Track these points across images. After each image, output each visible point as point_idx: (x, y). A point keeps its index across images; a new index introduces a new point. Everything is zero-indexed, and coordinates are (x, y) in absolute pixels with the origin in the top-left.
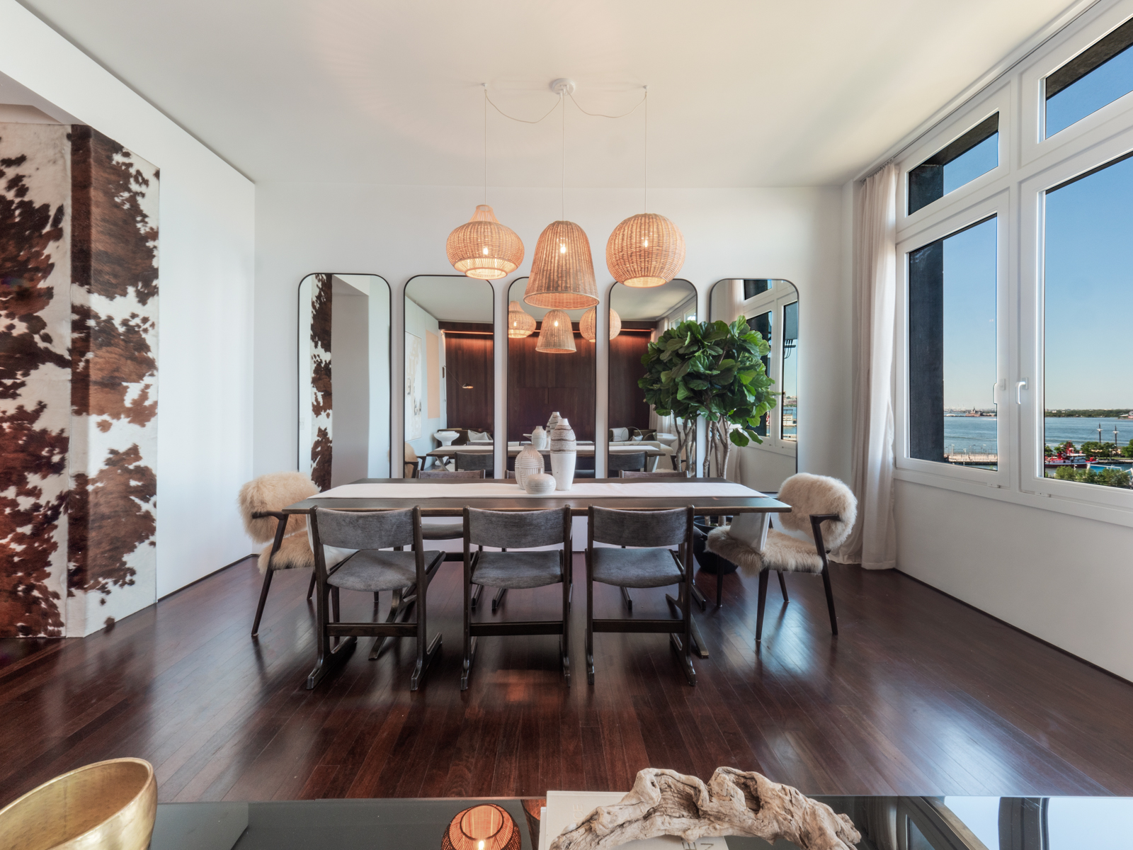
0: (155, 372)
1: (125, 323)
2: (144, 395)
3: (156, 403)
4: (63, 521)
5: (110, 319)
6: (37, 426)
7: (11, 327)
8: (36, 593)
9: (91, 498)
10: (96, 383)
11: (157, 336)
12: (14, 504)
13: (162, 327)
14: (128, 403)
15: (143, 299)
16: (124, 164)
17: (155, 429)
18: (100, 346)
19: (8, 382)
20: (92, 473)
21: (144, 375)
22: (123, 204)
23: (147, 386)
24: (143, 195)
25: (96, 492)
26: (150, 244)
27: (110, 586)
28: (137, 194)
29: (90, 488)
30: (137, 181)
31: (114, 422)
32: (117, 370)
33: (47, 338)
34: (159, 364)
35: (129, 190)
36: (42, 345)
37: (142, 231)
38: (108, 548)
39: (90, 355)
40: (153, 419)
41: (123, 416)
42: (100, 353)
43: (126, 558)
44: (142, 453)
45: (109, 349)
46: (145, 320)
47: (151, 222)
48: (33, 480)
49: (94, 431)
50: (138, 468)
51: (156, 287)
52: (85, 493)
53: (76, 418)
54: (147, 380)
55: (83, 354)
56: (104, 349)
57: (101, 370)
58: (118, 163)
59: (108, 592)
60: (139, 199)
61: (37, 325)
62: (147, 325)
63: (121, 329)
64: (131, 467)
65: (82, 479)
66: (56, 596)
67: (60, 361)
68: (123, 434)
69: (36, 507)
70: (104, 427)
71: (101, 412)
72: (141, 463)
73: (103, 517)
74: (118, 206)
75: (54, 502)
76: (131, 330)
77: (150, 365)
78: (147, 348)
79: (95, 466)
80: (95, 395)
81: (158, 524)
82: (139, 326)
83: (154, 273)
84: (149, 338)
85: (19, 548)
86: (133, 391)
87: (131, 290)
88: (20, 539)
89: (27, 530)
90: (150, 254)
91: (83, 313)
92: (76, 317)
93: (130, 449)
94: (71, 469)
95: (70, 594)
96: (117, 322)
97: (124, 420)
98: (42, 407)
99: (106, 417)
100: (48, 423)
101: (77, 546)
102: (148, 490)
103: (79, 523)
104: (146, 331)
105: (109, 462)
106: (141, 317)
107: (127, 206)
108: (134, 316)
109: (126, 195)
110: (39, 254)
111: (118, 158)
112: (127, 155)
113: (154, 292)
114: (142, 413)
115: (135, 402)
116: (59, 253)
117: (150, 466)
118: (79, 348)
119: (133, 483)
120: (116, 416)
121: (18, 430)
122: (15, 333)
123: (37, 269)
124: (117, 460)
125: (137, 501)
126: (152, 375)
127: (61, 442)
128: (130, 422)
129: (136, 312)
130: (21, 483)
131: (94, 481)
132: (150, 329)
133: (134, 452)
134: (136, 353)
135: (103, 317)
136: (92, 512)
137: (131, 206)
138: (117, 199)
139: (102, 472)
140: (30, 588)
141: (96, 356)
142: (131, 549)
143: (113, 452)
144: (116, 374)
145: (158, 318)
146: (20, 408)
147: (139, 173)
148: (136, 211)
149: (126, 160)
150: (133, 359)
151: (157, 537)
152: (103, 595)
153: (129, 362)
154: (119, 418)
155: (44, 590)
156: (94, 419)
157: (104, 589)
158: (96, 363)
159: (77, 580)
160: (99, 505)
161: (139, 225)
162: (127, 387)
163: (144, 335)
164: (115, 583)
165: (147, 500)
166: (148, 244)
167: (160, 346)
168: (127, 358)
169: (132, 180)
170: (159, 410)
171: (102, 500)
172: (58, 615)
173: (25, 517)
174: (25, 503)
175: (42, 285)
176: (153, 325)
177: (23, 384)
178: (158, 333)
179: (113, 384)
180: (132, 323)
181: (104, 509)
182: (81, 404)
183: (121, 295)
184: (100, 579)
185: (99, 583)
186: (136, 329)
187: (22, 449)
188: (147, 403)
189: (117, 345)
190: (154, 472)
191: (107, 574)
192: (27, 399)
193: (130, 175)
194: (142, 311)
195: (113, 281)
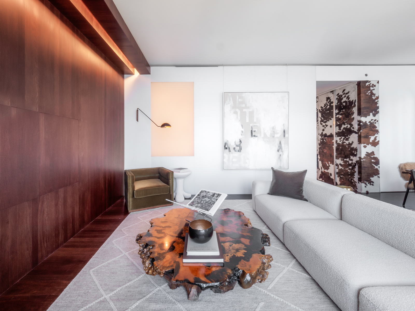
0: (378, 133)
1: (370, 122)
2: (375, 139)
3: (379, 141)
4: (357, 167)
5: (366, 122)
6: (352, 146)
7: (347, 126)
8: (352, 181)
9: (362, 162)
10: (363, 137)
11: (379, 124)
12: (348, 162)
13: (380, 122)
14: (371, 141)
15: (374, 115)
16: (369, 84)
17: (379, 148)
18: (364, 129)
19: (347, 137)
20: (362, 157)
21: (375, 134)
22: (369, 94)
23: (376, 137)
24: (374, 89)
25: (363, 161)
26: (376, 101)
27: (367, 184)
28: (372, 90)
29: (362, 160)
30: (372, 87)
31: (367, 146)
32: (368, 133)
33: (353, 128)
34: (379, 131)
35: (370, 90)
36: (352, 129)
37: (374, 99)
38: (366, 175)
39: (361, 131)
40: (378, 145)
41: (369, 144)
42: (363, 130)
43: (371, 178)
44: (375, 153)
45: (366, 129)
46: (375, 120)
47: (376, 95)
48: (352, 157)
49: (362, 148)
50: (374, 157)
51: (378, 111)
52: (361, 161)
53: (359, 145)
54: (376, 135)
55: (360, 131)
56: (365, 129)
57: (364, 134)
58: (367, 85)
59: (367, 185)
60: (373, 91)
61: (351, 125)
62: (376, 121)
63: (369, 124)
64: (372, 157)
65: (360, 158)
66: (356, 182)
67: (356, 133)
68: (370, 149)
69: (352, 163)
70: (365, 147)
71: (364, 143)
72: (375, 156)
73: (365, 167)
74: (367, 95)
75: (355, 163)
76: (371, 124)
77: (377, 132)
78: (376, 127)
79: (363, 155)
80: (363, 140)
81: (380, 172)
82: (373, 122)
83: (378, 108)
84: (376, 125)
85: (350, 171)
86: (372, 138)
87: (371, 114)
88: (350, 169)
89: (351, 167)
90: (376, 103)
91: (360, 122)
92: (358, 123)
93: (372, 152)
94: (358, 156)
95: (359, 183)
96: (367, 122)
97: (370, 145)
98: (353, 142)
99: (365, 145)
100: (354, 146)
101: (360, 173)
102: (377, 163)
103: (360, 167)
104: (375, 123)
105: (366, 155)
106: (374, 120)
107: (370, 94)
108: (372, 120)
109: (369, 91)
110: (352, 110)
111: (367, 84)
112: (370, 82)
113: (378, 112)
114: (375, 144)
115: (373, 141)
116: (355, 110)
117: (377, 157)
118: (359, 129)
119: (373, 161)
120: (368, 144)
121: (349, 147)
122: (348, 127)
123: (351, 114)
124: (368, 155)
125: (374, 165)
126: (378, 134)
127: (356, 150)
128: (371, 146)
129: (373, 119)
130: (350, 158)
131: (363, 159)
132: (377, 122)
133: (373, 153)
134: (373, 129)
135: (364, 122)
136: (362, 165)
137: (371, 94)
138: (367, 94)
139: (364, 157)
140: (352, 180)
141: (363, 131)
142: (373, 177)
143: (367, 153)
144: (368, 135)
145: (379, 119)
146: (349, 143)
147: (373, 84)
148: (372, 94)
149: (369, 83)
150: (372, 130)
151: (380, 175)
152: (366, 185)
153: (371, 131)
154: (369, 145)
155: (354, 180)
156: (362, 145)
157: (366, 184)
158: (363, 133)
159: (360, 180)
160: (364, 165)
161: (373, 97)
162: (371, 137)
163: (375, 124)
164: (369, 183)
165: (377, 166)
166: (375, 101)
167: (380, 126)
168: (370, 131)
169: (371, 87)
170: (380, 143)
171: (365, 163)
172: (356, 187)
173: (350, 165)
174: (350, 162)
175: (352, 117)
176: (377, 121)
177: (349, 138)
178: (379, 123)
179: (367, 137)
180: (372, 122)
181: (365, 166)
182: (360, 142)
183: (368, 116)
184: (365, 181)
185: (365, 182)
186: (373, 123)
187: (350, 151)
188: (376, 141)
189: (368, 128)
190: (379, 159)
191: (367, 181)
192: (350, 141)
193: (371, 86)
194: (374, 118)
195: (366, 113)
